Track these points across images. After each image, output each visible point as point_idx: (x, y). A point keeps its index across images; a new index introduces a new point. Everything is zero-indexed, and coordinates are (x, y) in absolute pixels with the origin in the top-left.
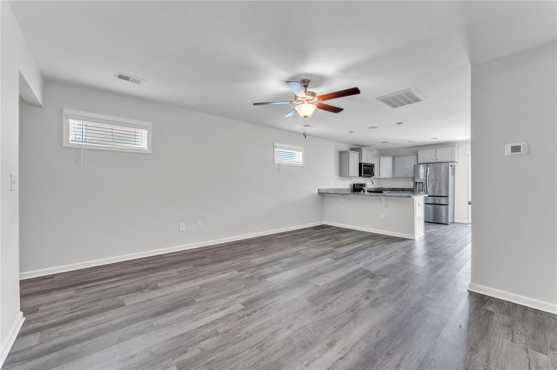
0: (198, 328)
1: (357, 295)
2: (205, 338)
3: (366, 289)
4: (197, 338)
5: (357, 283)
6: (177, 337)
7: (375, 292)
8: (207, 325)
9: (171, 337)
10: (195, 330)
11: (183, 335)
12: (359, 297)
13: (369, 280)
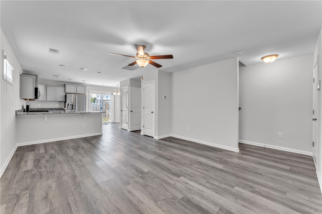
0: (208, 188)
2: (213, 184)
4: (215, 187)
6: (219, 194)
8: (204, 186)
9: (221, 197)
10: (210, 189)
11: (217, 193)
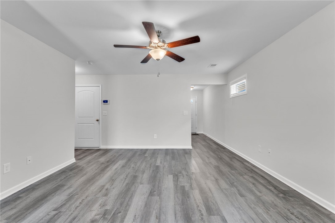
1: (113, 188)
3: (109, 195)
5: (117, 198)
7: (102, 196)
12: (112, 188)
13: (108, 207)
